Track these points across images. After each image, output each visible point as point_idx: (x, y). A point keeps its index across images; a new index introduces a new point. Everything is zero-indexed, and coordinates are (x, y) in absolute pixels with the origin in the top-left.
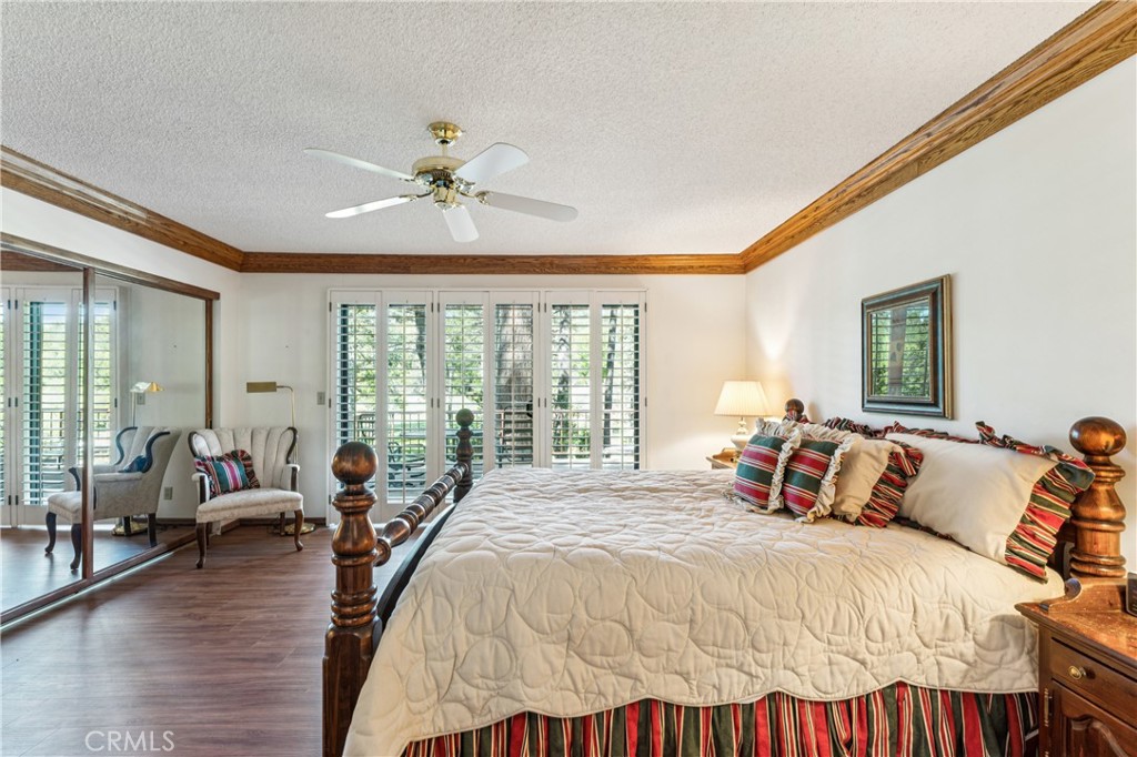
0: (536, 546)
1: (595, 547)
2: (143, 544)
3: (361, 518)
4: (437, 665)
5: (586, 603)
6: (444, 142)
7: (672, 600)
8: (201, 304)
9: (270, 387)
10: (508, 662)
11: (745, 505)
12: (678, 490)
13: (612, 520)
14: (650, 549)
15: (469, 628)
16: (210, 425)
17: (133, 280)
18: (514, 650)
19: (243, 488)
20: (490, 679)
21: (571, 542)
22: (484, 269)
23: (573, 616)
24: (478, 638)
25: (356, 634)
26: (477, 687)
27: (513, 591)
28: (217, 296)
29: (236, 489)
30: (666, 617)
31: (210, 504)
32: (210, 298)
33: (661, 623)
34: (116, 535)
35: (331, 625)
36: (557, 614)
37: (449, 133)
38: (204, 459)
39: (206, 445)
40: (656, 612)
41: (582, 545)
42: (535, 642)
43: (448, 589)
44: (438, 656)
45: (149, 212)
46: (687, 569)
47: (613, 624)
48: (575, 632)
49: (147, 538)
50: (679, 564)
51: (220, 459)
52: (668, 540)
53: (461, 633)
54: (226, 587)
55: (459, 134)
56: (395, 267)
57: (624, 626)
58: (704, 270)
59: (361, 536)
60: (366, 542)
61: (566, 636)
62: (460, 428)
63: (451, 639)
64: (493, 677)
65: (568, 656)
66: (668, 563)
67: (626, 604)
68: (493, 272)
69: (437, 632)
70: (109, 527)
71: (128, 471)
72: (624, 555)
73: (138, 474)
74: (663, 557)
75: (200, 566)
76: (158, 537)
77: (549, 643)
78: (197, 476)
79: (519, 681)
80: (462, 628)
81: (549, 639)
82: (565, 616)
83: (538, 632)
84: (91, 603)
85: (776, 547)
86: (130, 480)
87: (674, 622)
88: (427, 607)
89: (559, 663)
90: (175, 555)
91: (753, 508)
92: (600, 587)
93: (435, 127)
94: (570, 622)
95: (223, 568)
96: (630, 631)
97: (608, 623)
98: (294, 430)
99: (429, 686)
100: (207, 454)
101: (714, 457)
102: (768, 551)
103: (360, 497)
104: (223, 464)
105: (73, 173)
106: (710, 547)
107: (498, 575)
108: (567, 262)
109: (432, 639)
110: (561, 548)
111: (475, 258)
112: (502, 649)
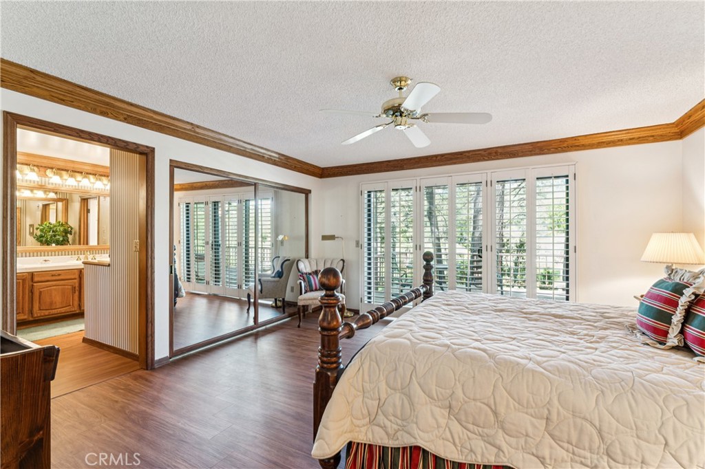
0: (438, 342)
1: (479, 349)
2: (280, 312)
3: (333, 310)
4: (369, 402)
5: (463, 386)
6: (400, 89)
7: (531, 399)
8: (303, 196)
9: (332, 237)
10: (409, 411)
11: (643, 338)
12: (582, 319)
13: (507, 333)
14: (522, 358)
15: (387, 384)
16: (307, 257)
17: (277, 188)
18: (413, 405)
19: (319, 290)
20: (398, 418)
21: (464, 343)
22: (449, 162)
23: (453, 392)
24: (393, 391)
25: (329, 374)
26: (391, 421)
27: (415, 367)
28: (310, 191)
29: (316, 290)
30: (525, 410)
31: (304, 296)
32: (307, 193)
33: (521, 413)
34: (272, 307)
35: (318, 366)
36: (442, 388)
37: (403, 83)
38: (302, 274)
39: (305, 267)
40: (517, 405)
41: (471, 346)
42: (426, 404)
43: (378, 359)
44: (370, 397)
45: (279, 154)
46: (549, 378)
47: (482, 405)
48: (454, 403)
49: (281, 309)
50: (542, 373)
51: (310, 274)
52: (542, 354)
53: (383, 386)
54: (306, 339)
55: (409, 82)
56: (395, 167)
57: (491, 409)
58: (633, 141)
59: (332, 319)
60: (335, 323)
61: (448, 405)
62: (425, 263)
63: (377, 389)
64: (400, 418)
65: (449, 418)
66: (533, 372)
67: (493, 393)
68: (455, 163)
69: (370, 382)
70: (270, 302)
71: (274, 277)
72: (498, 359)
73: (277, 279)
74: (531, 365)
75: (299, 326)
76: (286, 310)
77: (435, 406)
78: (299, 282)
79: (415, 425)
80: (384, 382)
81: (436, 404)
82: (448, 391)
83: (428, 396)
84: (257, 336)
85: (648, 377)
86: (274, 281)
87: (532, 416)
88: (366, 366)
89: (443, 422)
90: (291, 320)
91: (649, 341)
92: (474, 377)
93: (394, 81)
94: (451, 396)
95: (308, 329)
96: (495, 413)
97: (479, 404)
98: (343, 260)
99: (364, 412)
100: (304, 271)
101: (642, 296)
102: (637, 379)
103: (332, 298)
104: (311, 277)
105: (248, 141)
106: (579, 366)
107: (408, 355)
108: (509, 150)
109: (367, 385)
110: (454, 346)
111: (442, 155)
112: (406, 402)
